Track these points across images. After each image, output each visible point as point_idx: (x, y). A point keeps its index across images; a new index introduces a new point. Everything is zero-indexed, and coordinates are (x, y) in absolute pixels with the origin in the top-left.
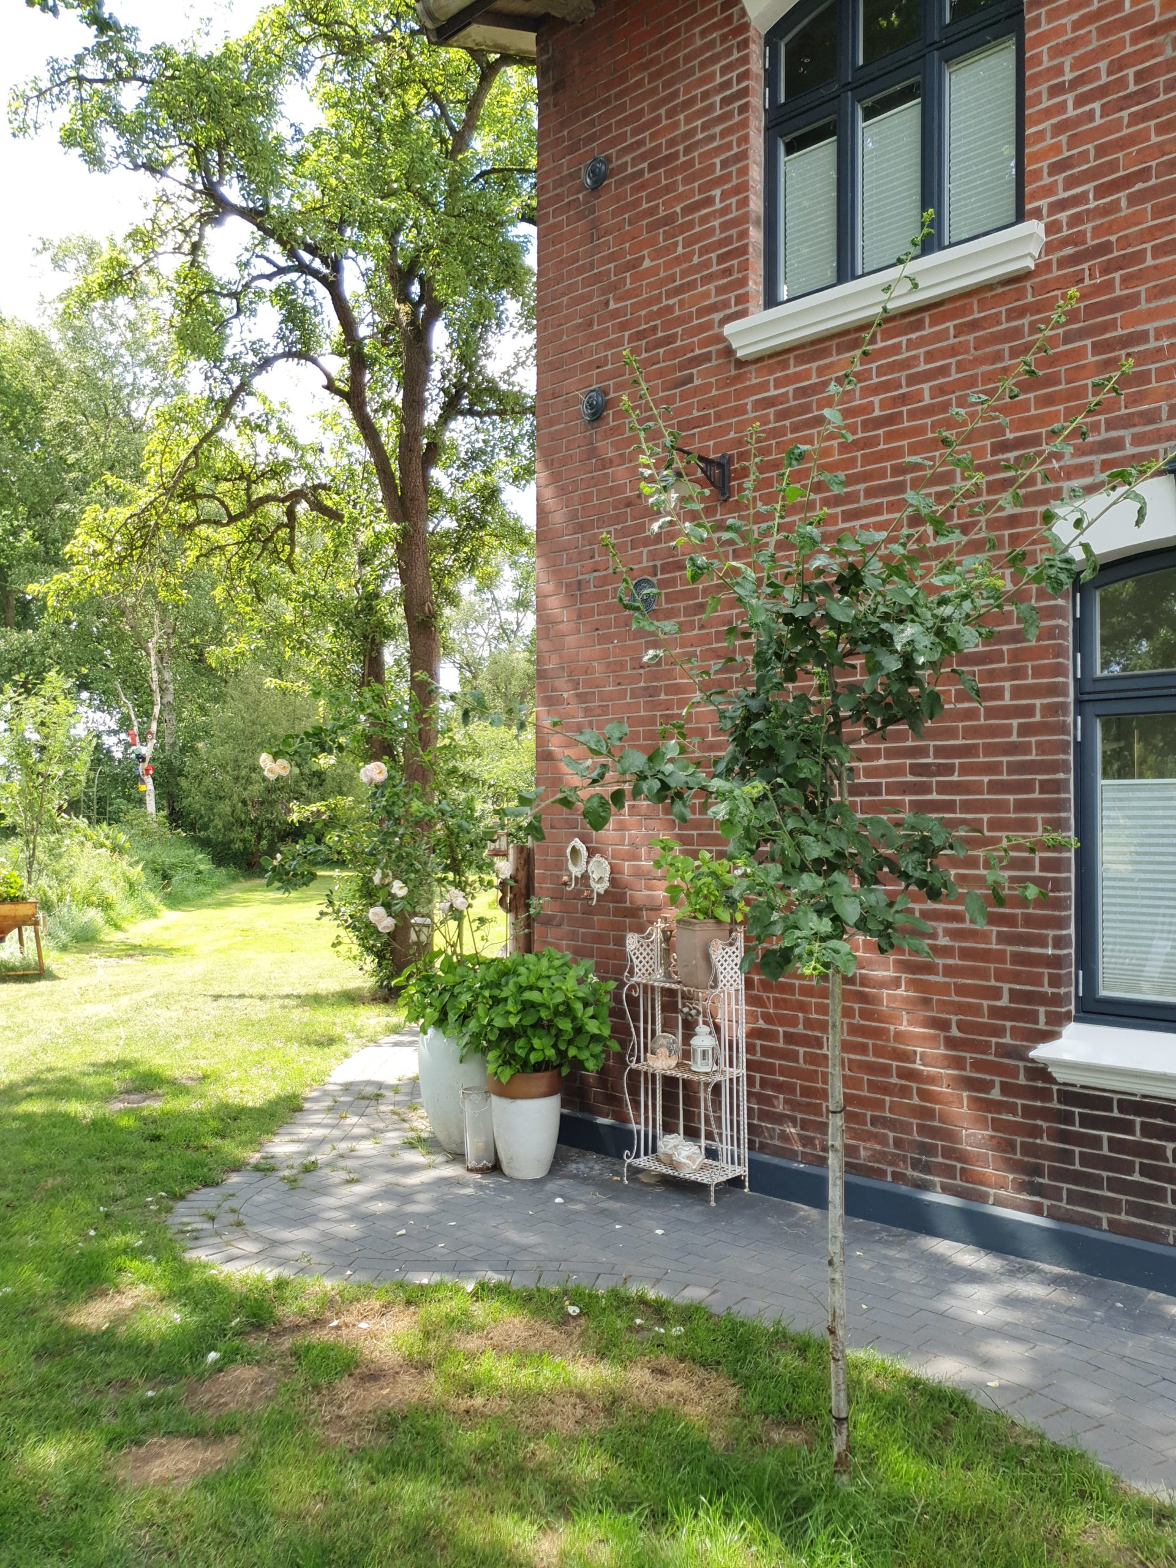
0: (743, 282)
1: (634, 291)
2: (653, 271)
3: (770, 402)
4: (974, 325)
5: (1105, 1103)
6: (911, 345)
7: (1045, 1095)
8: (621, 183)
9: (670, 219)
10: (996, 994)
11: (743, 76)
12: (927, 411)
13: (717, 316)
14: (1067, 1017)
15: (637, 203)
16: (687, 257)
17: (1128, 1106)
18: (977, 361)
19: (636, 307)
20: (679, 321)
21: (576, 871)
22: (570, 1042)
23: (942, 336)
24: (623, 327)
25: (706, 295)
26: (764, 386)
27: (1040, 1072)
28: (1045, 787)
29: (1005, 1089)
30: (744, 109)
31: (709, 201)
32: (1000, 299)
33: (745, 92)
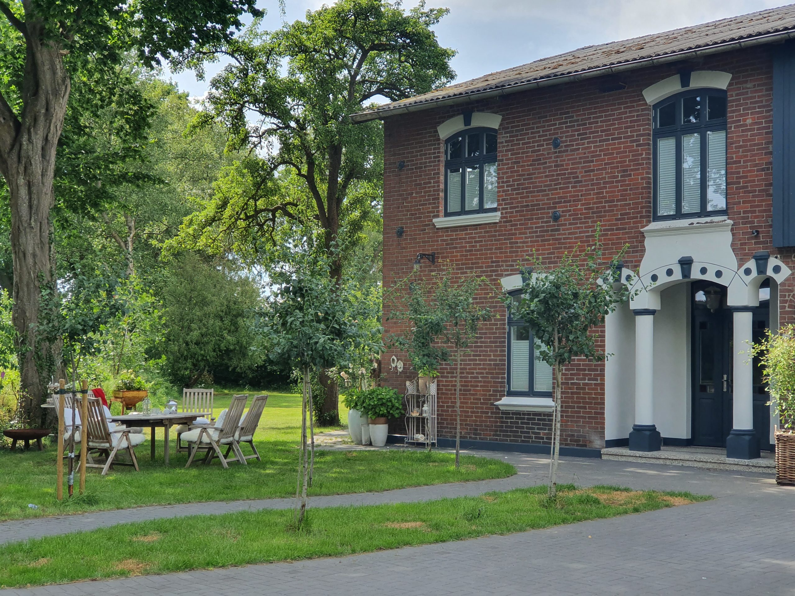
0: (438, 207)
1: (411, 202)
2: (416, 197)
3: (444, 240)
4: (487, 232)
5: (509, 413)
6: (475, 233)
7: (498, 413)
8: (407, 170)
9: (420, 184)
10: (490, 391)
11: (439, 152)
12: (478, 250)
13: (432, 215)
14: (504, 396)
15: (412, 177)
16: (425, 196)
17: (513, 414)
18: (488, 241)
19: (412, 206)
20: (422, 213)
21: (393, 365)
22: (391, 409)
23: (481, 233)
24: (408, 211)
25: (429, 208)
26: (443, 236)
27: (497, 407)
28: (500, 342)
29: (492, 413)
30: (439, 161)
31: (430, 183)
32: (492, 227)
33: (439, 157)
